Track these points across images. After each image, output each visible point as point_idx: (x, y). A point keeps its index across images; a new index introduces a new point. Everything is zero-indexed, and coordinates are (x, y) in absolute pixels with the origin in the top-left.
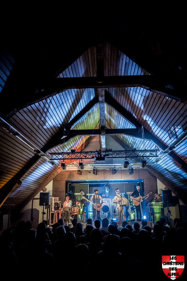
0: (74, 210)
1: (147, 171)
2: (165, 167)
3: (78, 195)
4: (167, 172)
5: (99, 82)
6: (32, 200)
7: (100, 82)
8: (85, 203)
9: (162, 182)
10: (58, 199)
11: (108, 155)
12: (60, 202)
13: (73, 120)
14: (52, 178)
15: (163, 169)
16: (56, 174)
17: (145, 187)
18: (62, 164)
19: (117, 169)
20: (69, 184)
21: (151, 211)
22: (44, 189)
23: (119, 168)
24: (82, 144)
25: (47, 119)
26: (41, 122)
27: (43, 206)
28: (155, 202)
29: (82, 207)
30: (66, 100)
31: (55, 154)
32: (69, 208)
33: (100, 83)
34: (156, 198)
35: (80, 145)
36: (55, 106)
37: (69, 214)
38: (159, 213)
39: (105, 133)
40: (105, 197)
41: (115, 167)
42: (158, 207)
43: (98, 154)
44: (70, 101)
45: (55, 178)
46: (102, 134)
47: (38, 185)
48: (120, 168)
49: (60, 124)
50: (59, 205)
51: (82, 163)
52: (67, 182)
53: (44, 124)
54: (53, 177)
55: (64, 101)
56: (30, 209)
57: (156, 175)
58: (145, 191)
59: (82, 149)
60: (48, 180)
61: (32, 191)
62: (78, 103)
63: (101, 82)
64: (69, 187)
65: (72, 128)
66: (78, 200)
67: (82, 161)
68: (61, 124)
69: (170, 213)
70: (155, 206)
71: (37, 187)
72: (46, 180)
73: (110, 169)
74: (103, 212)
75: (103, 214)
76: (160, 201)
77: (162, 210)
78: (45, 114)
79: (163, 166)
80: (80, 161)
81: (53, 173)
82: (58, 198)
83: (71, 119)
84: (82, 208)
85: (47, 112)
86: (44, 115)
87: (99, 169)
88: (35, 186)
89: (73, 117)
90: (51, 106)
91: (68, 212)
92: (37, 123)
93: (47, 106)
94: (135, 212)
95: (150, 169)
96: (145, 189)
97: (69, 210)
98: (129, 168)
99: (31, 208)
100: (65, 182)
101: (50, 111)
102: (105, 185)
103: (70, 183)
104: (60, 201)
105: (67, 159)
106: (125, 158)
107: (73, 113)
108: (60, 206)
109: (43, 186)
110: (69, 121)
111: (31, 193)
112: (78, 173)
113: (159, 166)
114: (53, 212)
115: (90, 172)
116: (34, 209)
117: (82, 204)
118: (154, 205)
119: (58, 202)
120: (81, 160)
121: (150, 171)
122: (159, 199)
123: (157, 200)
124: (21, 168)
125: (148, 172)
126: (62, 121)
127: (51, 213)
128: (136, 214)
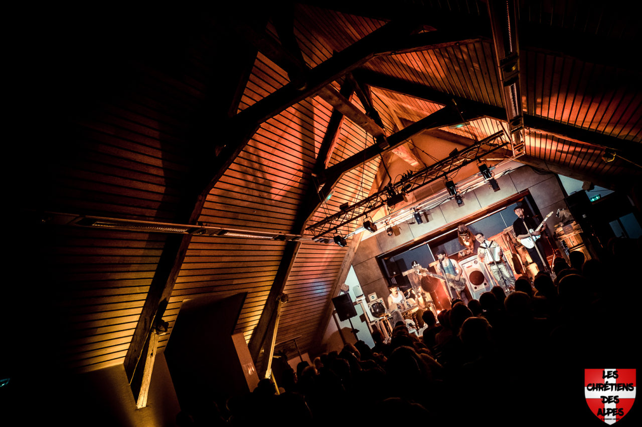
1: (530, 168)
3: (411, 274)
4: (564, 155)
5: (302, 89)
6: (332, 317)
7: (302, 87)
8: (427, 285)
9: (571, 176)
10: (376, 296)
11: (409, 186)
12: (382, 300)
13: (321, 150)
14: (347, 264)
16: (352, 254)
17: (537, 202)
18: (334, 239)
19: (464, 193)
20: (385, 261)
22: (343, 288)
23: (467, 190)
24: (374, 176)
25: (269, 177)
26: (262, 188)
27: (348, 320)
28: (563, 226)
30: (284, 127)
31: (315, 226)
32: (397, 305)
33: (304, 90)
34: (564, 218)
35: (372, 180)
36: (270, 150)
37: (401, 315)
38: (580, 244)
39: (389, 146)
40: (466, 255)
42: (572, 234)
43: (390, 192)
44: (292, 125)
45: (354, 260)
46: (384, 150)
47: (330, 286)
49: (299, 170)
50: (383, 305)
52: (379, 259)
53: (269, 188)
54: (348, 260)
55: (280, 133)
56: (337, 332)
57: (552, 169)
58: (541, 211)
59: (378, 185)
60: (343, 270)
61: (325, 300)
62: (312, 119)
63: (304, 88)
64: (387, 266)
65: (328, 164)
66: (413, 282)
67: (367, 217)
68: (301, 169)
70: (565, 236)
71: (329, 289)
72: (341, 271)
74: (473, 286)
75: (477, 290)
76: (571, 220)
78: (259, 172)
80: (364, 220)
81: (347, 254)
83: (317, 151)
85: (260, 167)
86: (259, 174)
87: (428, 209)
88: (325, 290)
89: (318, 145)
90: (262, 154)
91: (397, 313)
92: (256, 193)
93: (254, 158)
95: (534, 163)
96: (539, 207)
97: (399, 308)
99: (337, 329)
100: (375, 260)
101: (265, 162)
103: (386, 259)
104: (382, 298)
105: (341, 225)
106: (444, 177)
107: (313, 139)
109: (339, 284)
110: (316, 155)
111: (324, 304)
112: (389, 235)
113: (543, 151)
114: (374, 323)
115: (411, 224)
116: (342, 329)
118: (563, 232)
119: (379, 301)
120: (365, 216)
121: (534, 166)
122: (570, 216)
124: (275, 273)
125: (532, 169)
126: (301, 162)
127: (372, 326)
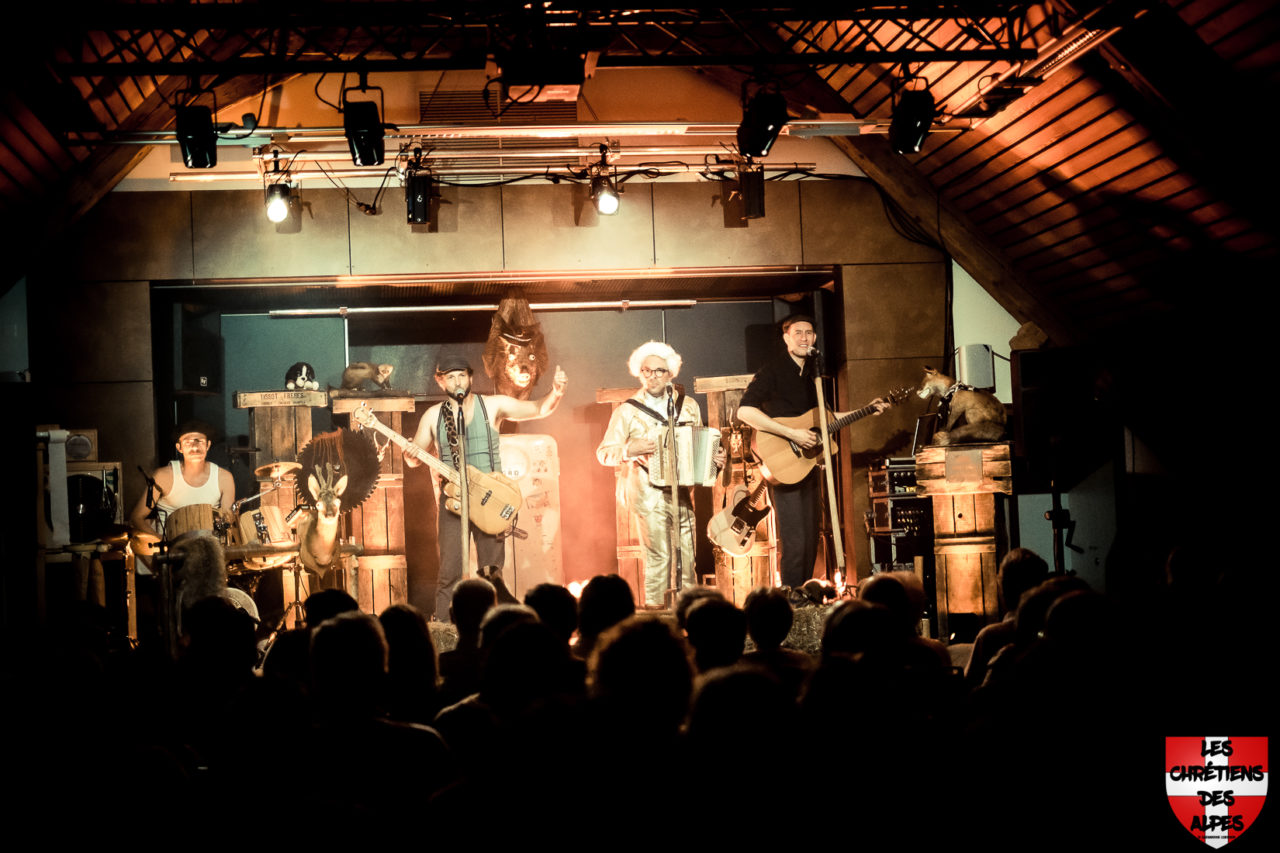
0: (259, 529)
1: (876, 197)
2: (1045, 160)
3: (273, 413)
4: (1051, 199)
10: (94, 448)
12: (115, 473)
15: (1022, 172)
17: (851, 328)
20: (188, 315)
21: (902, 525)
23: (631, 174)
29: (337, 503)
34: (962, 420)
38: (974, 534)
41: (603, 163)
42: (971, 487)
48: (646, 172)
50: (111, 495)
51: (371, 105)
52: (163, 300)
57: (951, 236)
58: (850, 365)
64: (186, 342)
66: (268, 448)
69: (1065, 531)
73: (556, 178)
76: (988, 436)
77: (1004, 511)
79: (1025, 149)
80: (344, 91)
82: (90, 437)
84: (329, 512)
87: (454, 179)
91: (206, 546)
94: (762, 538)
95: (901, 183)
96: (853, 349)
97: (220, 530)
98: (720, 173)
100: (145, 295)
102: (495, 325)
103: (190, 307)
104: (118, 465)
108: (114, 504)
113: (988, 150)
115: (372, 210)
117: (330, 477)
118: (938, 470)
119: (100, 471)
121: (897, 193)
122: (983, 421)
123: (962, 432)
125: (880, 205)
128: (774, 556)
